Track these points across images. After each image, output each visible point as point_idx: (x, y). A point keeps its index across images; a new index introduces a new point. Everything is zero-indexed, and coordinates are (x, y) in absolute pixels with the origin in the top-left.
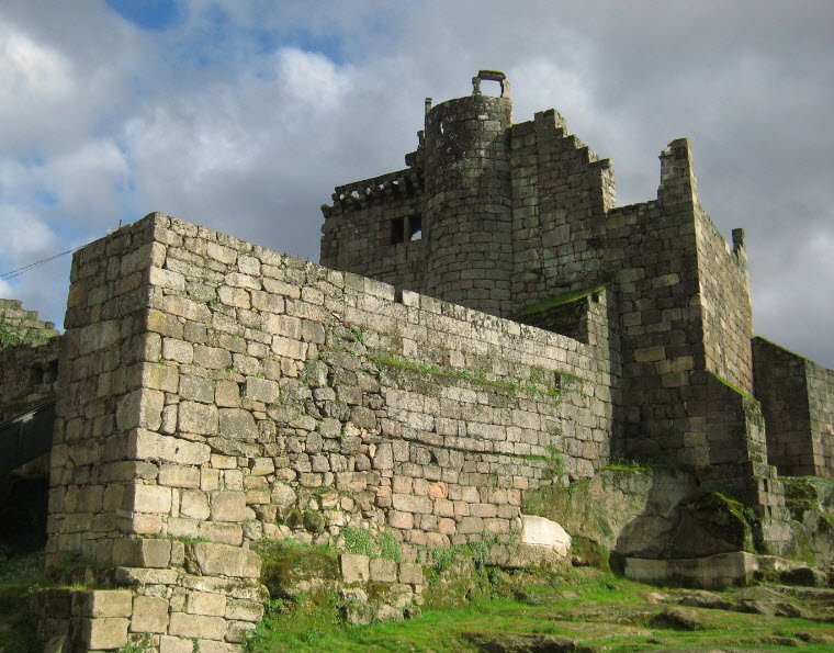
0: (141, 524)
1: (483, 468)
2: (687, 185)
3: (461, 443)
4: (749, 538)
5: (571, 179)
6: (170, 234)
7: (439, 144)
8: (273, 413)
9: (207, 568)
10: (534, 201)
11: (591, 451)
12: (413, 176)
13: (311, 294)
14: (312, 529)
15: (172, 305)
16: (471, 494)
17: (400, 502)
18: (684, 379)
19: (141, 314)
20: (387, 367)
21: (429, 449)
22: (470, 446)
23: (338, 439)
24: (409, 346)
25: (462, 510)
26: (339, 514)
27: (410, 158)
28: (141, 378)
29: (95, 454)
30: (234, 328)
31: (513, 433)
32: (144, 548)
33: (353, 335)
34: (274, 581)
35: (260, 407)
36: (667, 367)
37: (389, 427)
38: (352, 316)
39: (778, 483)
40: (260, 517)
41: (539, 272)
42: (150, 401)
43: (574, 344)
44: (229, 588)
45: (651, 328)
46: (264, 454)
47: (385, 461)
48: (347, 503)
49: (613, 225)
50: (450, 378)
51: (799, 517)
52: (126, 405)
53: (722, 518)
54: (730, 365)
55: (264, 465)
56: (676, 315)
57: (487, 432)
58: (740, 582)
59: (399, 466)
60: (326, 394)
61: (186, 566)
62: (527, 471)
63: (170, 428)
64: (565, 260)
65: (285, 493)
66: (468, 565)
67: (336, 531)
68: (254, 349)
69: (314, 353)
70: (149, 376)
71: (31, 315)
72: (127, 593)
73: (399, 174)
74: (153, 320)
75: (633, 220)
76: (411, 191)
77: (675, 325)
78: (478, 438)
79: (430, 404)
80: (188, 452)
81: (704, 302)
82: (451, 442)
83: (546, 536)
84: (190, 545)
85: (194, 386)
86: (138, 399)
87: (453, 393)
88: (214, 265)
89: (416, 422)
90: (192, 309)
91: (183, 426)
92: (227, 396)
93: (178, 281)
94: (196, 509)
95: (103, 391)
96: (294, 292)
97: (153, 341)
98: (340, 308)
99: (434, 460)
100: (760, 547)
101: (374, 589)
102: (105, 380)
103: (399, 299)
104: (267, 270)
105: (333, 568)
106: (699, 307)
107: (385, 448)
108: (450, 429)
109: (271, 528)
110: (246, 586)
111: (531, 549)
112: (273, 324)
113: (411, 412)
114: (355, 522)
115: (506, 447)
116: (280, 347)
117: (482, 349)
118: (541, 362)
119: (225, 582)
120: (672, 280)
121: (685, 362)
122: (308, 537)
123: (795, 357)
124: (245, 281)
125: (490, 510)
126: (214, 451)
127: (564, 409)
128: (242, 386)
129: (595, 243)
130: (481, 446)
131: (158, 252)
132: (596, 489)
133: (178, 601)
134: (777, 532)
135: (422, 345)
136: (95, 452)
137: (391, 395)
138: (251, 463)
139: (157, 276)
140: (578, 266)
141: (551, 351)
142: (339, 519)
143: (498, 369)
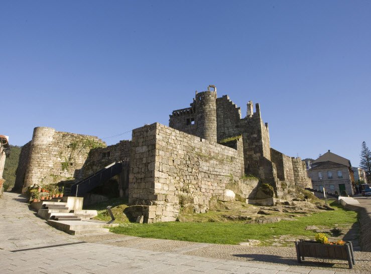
0: (156, 191)
1: (218, 179)
2: (259, 114)
3: (214, 173)
4: (274, 195)
5: (231, 111)
6: (160, 127)
7: (200, 102)
8: (179, 167)
9: (169, 201)
10: (222, 116)
11: (239, 175)
12: (192, 109)
13: (185, 140)
14: (187, 192)
15: (160, 143)
16: (216, 184)
17: (203, 186)
18: (258, 158)
19: (154, 145)
20: (200, 156)
21: (208, 175)
22: (216, 174)
23: (191, 172)
24: (203, 151)
25: (214, 188)
26: (192, 189)
27: (191, 105)
28: (155, 159)
29: (143, 176)
30: (171, 148)
31: (224, 171)
32: (158, 196)
33: (193, 149)
34: (181, 203)
35: (177, 165)
36: (254, 156)
37: (201, 169)
38: (193, 145)
39: (280, 182)
40: (177, 189)
41: (224, 133)
42: (157, 164)
43: (234, 150)
44: (173, 205)
45: (251, 147)
46: (178, 176)
47: (200, 177)
48: (193, 187)
49: (241, 123)
50: (211, 159)
51: (284, 190)
52: (151, 165)
53: (268, 190)
54: (267, 155)
55: (178, 178)
56: (256, 144)
57: (219, 170)
58: (272, 205)
59: (202, 178)
60: (189, 162)
61: (165, 200)
62: (226, 179)
63: (161, 170)
64: (230, 130)
65: (182, 184)
66: (216, 201)
67: (191, 192)
68: (175, 153)
69: (186, 153)
70: (157, 158)
71: (100, 140)
72: (155, 206)
73: (189, 108)
74: (157, 146)
75: (246, 122)
76: (192, 112)
77: (256, 146)
78: (217, 172)
79: (208, 164)
80: (164, 175)
81: (263, 141)
82: (212, 173)
83: (230, 194)
84: (166, 196)
85: (165, 161)
86: (154, 164)
87: (212, 162)
88: (168, 134)
89: (205, 169)
90: (164, 144)
91: (163, 170)
92: (171, 163)
93: (161, 138)
94: (166, 188)
95: (144, 162)
96: (182, 139)
97: (157, 151)
98: (190, 143)
99: (209, 177)
100: (277, 197)
101: (200, 206)
102: (144, 159)
103: (201, 141)
104: (177, 135)
105: (192, 201)
106: (262, 142)
107: (200, 174)
108: (212, 170)
109: (179, 192)
110: (176, 205)
111: (228, 197)
112: (178, 147)
113: (204, 166)
114: (195, 190)
115: (222, 174)
116: (180, 152)
117: (217, 152)
118: (228, 154)
119: (173, 204)
120: (255, 136)
121: (258, 155)
122: (186, 194)
123: (280, 153)
124: (173, 138)
125: (219, 188)
126: (169, 175)
127: (233, 165)
128: (173, 161)
129: (237, 127)
130: (218, 173)
131: (157, 131)
132: (240, 183)
133: (164, 208)
134: (280, 193)
135: (206, 151)
136: (142, 175)
137: (201, 162)
138: (175, 177)
139: (157, 137)
140: (233, 132)
141: (230, 152)
142: (192, 190)
143: (220, 156)
